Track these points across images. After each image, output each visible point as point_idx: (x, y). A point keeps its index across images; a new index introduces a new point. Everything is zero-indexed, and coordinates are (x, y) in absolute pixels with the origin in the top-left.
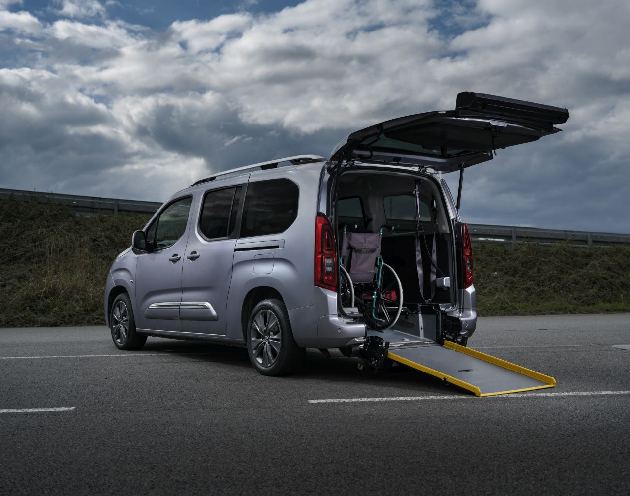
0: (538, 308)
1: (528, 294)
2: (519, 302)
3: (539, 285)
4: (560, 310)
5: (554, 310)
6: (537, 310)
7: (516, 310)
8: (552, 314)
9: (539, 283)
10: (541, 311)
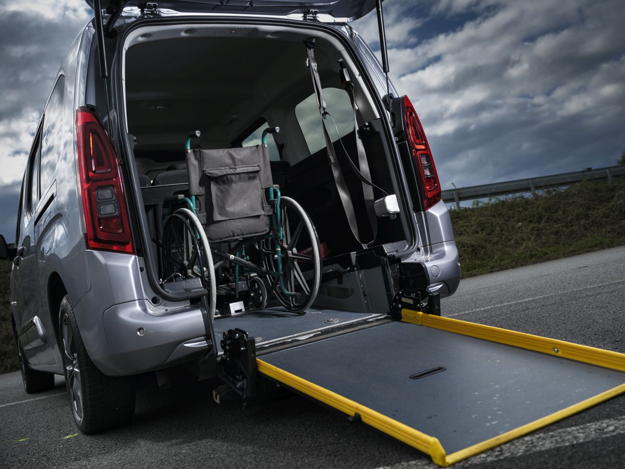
0: (571, 249)
1: (557, 237)
2: (549, 246)
3: (567, 227)
4: (595, 246)
5: (589, 247)
6: (571, 251)
7: (547, 256)
8: (587, 252)
9: (566, 225)
10: (575, 251)
